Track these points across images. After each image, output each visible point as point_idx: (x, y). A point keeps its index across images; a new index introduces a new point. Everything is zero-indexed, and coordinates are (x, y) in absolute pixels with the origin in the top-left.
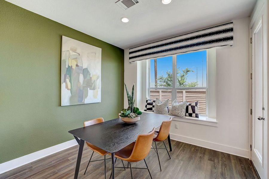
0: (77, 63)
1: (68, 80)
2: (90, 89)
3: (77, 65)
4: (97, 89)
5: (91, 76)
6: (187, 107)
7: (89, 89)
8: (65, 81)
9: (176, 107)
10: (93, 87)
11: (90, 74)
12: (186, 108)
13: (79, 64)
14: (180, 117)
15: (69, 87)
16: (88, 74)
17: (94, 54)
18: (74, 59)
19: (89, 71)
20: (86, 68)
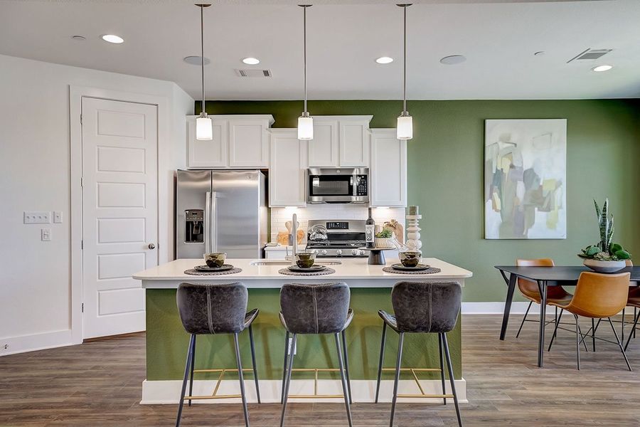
0: (512, 161)
1: (496, 195)
2: (539, 210)
3: (512, 166)
4: (556, 208)
5: (541, 184)
7: (536, 209)
8: (491, 196)
10: (545, 205)
11: (538, 180)
13: (515, 164)
15: (499, 207)
16: (535, 180)
17: (549, 136)
18: (505, 156)
19: (537, 174)
20: (529, 167)
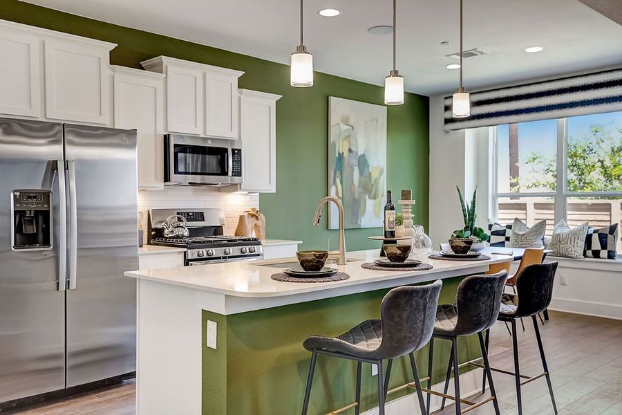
0: (350, 145)
1: (338, 180)
2: (369, 198)
3: (350, 151)
4: (380, 196)
5: (370, 170)
6: (589, 238)
7: (367, 197)
8: (335, 183)
9: (561, 236)
10: (372, 194)
11: (368, 167)
12: (585, 239)
13: (352, 149)
14: (570, 257)
15: (341, 196)
16: (366, 166)
17: (375, 122)
18: (345, 139)
19: (368, 160)
20: (362, 153)
